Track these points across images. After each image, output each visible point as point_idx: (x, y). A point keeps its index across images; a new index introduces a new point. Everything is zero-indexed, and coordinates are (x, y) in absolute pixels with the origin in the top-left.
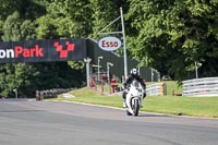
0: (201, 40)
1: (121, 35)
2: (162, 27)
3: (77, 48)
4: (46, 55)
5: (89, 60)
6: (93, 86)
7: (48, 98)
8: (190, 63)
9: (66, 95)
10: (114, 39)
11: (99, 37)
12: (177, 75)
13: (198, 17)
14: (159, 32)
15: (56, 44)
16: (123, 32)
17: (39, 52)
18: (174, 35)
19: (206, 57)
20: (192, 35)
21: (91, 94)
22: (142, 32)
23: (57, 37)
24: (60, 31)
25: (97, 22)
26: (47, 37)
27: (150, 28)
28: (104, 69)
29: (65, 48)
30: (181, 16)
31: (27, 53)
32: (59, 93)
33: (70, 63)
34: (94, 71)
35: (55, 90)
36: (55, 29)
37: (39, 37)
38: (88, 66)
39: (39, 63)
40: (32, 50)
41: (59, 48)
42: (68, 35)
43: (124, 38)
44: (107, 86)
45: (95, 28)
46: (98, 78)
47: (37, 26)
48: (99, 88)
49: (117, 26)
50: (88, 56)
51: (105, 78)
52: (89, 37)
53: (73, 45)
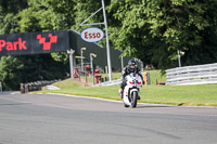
0: (182, 29)
1: (103, 26)
2: (143, 16)
3: (59, 40)
4: (29, 48)
5: (72, 52)
6: (76, 77)
7: (33, 90)
8: (174, 52)
9: (51, 87)
10: (97, 30)
11: (81, 29)
12: (160, 64)
13: (179, 7)
14: (141, 23)
16: (105, 23)
17: (22, 45)
18: (155, 24)
19: (188, 46)
20: (173, 24)
21: (75, 85)
22: (125, 23)
23: (39, 30)
24: (42, 24)
25: (79, 13)
26: (29, 30)
27: (131, 19)
28: (87, 60)
29: (48, 40)
30: (161, 6)
31: (10, 46)
32: (43, 85)
33: (54, 55)
34: (77, 62)
35: (39, 83)
36: (38, 21)
37: (22, 31)
38: (71, 57)
39: (22, 56)
40: (15, 44)
42: (50, 27)
43: (106, 29)
44: (91, 77)
45: (77, 19)
46: (82, 69)
47: (19, 19)
48: (83, 79)
49: (99, 17)
50: (71, 47)
51: (89, 69)
52: (72, 29)
53: (56, 37)
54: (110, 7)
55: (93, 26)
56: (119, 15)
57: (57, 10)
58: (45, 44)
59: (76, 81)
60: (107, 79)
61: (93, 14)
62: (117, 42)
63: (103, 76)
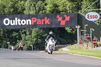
3: (71, 19)
4: (52, 23)
5: (79, 27)
6: (81, 43)
15: (58, 16)
17: (47, 21)
21: (80, 48)
23: (58, 12)
24: (61, 8)
26: (52, 12)
28: (88, 32)
29: (64, 19)
32: (59, 48)
34: (82, 34)
36: (57, 6)
37: (48, 12)
38: (78, 30)
39: (47, 28)
40: (43, 20)
41: (60, 19)
42: (66, 11)
44: (90, 43)
46: (85, 38)
47: (46, 5)
48: (85, 45)
50: (78, 24)
52: (79, 12)
53: (69, 17)
55: (93, 11)
58: (62, 21)
59: (81, 46)
60: (100, 46)
61: (93, 3)
63: (98, 43)
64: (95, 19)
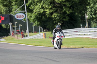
0: (60, 13)
1: (25, 12)
2: (43, 8)
3: (5, 19)
5: (11, 24)
6: (13, 35)
8: (56, 24)
11: (15, 14)
12: (51, 29)
13: (59, 3)
14: (42, 11)
16: (26, 11)
18: (48, 11)
19: (63, 21)
20: (56, 11)
21: (13, 39)
22: (34, 11)
25: (14, 7)
27: (37, 9)
28: (18, 27)
30: (51, 3)
33: (3, 25)
34: (13, 28)
38: (11, 26)
42: (1, 13)
43: (26, 14)
44: (20, 35)
45: (13, 9)
46: (15, 31)
48: (16, 36)
49: (23, 8)
50: (11, 22)
51: (18, 32)
52: (11, 14)
53: (4, 17)
54: (28, 4)
55: (20, 12)
56: (32, 7)
57: (4, 6)
59: (13, 37)
60: (27, 36)
61: (20, 7)
62: (31, 19)
63: (25, 34)
64: (22, 18)
